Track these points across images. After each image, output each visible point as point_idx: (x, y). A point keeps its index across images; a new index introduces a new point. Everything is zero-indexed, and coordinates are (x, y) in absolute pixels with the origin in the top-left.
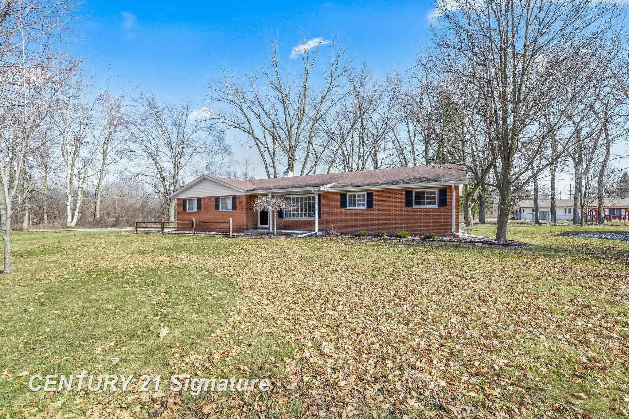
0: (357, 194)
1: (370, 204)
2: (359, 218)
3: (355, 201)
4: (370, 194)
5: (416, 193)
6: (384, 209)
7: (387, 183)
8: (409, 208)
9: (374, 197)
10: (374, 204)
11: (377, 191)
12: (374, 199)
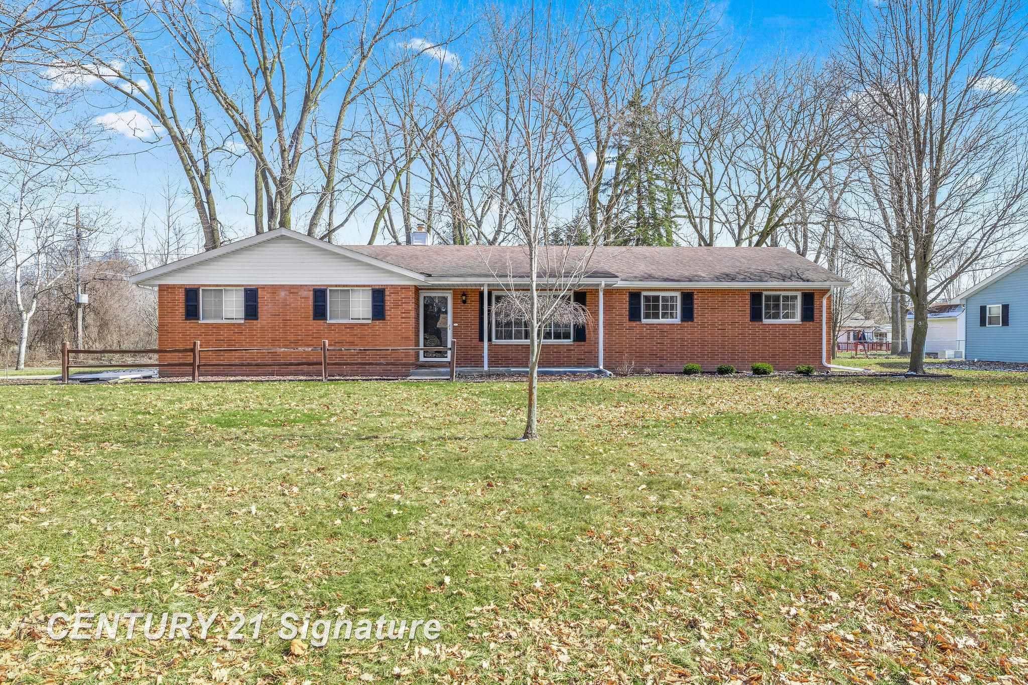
0: (661, 294)
1: (688, 314)
2: (666, 341)
3: (656, 307)
4: (688, 297)
5: (766, 296)
6: (713, 325)
7: (718, 279)
8: (757, 324)
9: (695, 301)
10: (695, 315)
11: (702, 291)
12: (695, 306)
